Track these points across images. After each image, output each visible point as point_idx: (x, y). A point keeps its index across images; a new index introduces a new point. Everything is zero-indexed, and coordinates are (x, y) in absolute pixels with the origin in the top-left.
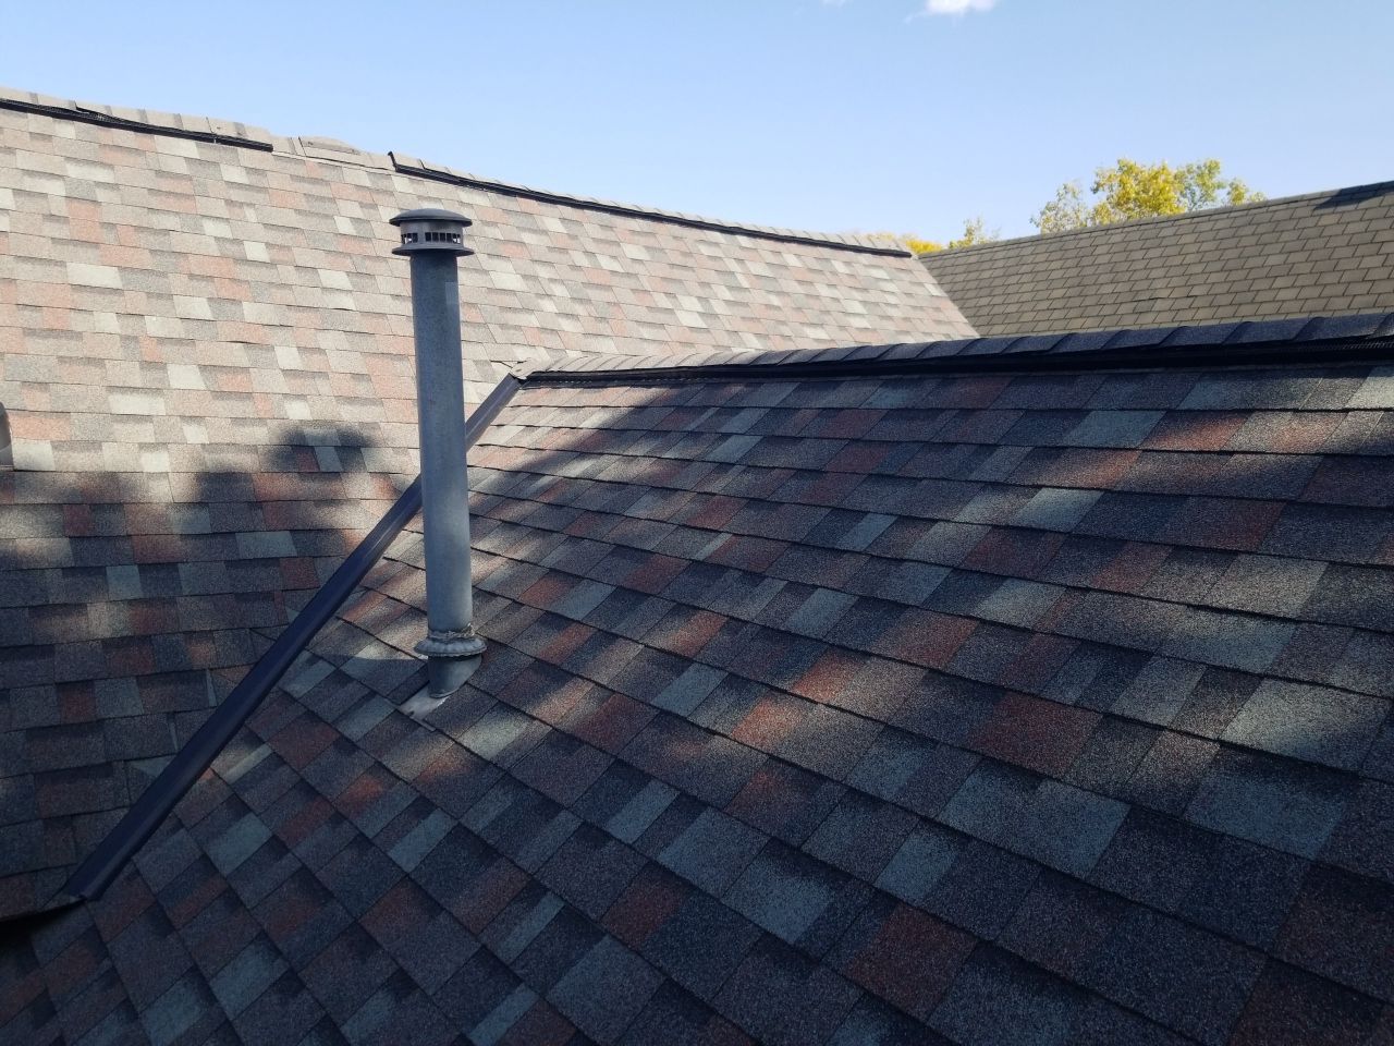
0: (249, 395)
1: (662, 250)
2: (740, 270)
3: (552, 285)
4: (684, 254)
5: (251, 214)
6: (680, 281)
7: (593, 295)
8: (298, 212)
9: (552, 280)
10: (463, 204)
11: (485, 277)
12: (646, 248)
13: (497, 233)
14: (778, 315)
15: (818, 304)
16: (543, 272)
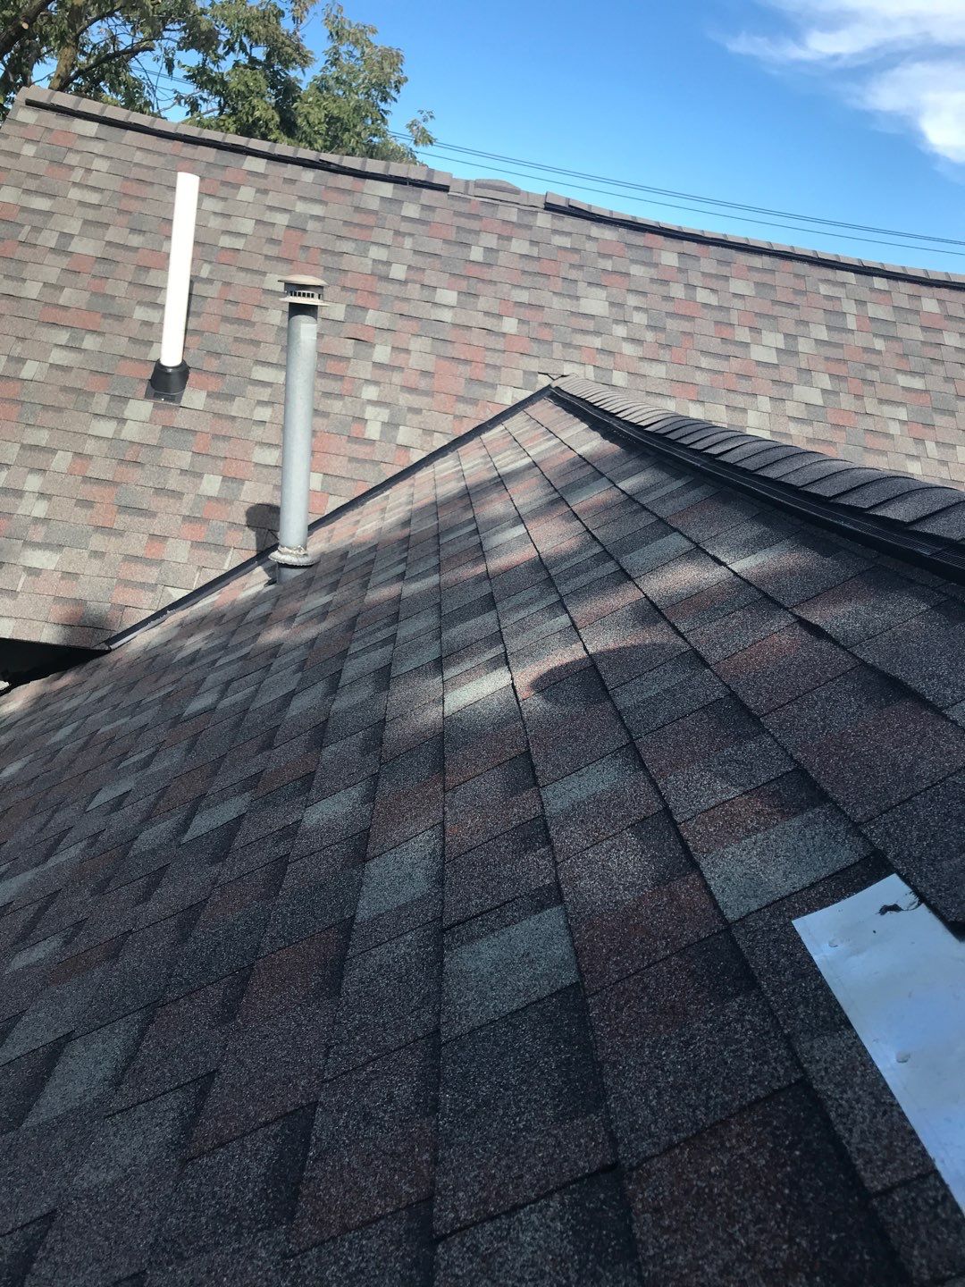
1: (773, 287)
2: (855, 312)
3: (635, 313)
4: (797, 292)
5: (408, 242)
6: (775, 318)
7: (671, 324)
8: (446, 241)
9: (637, 309)
10: (589, 237)
11: (575, 302)
12: (757, 284)
13: (608, 265)
14: (874, 359)
15: (934, 353)
16: (632, 300)
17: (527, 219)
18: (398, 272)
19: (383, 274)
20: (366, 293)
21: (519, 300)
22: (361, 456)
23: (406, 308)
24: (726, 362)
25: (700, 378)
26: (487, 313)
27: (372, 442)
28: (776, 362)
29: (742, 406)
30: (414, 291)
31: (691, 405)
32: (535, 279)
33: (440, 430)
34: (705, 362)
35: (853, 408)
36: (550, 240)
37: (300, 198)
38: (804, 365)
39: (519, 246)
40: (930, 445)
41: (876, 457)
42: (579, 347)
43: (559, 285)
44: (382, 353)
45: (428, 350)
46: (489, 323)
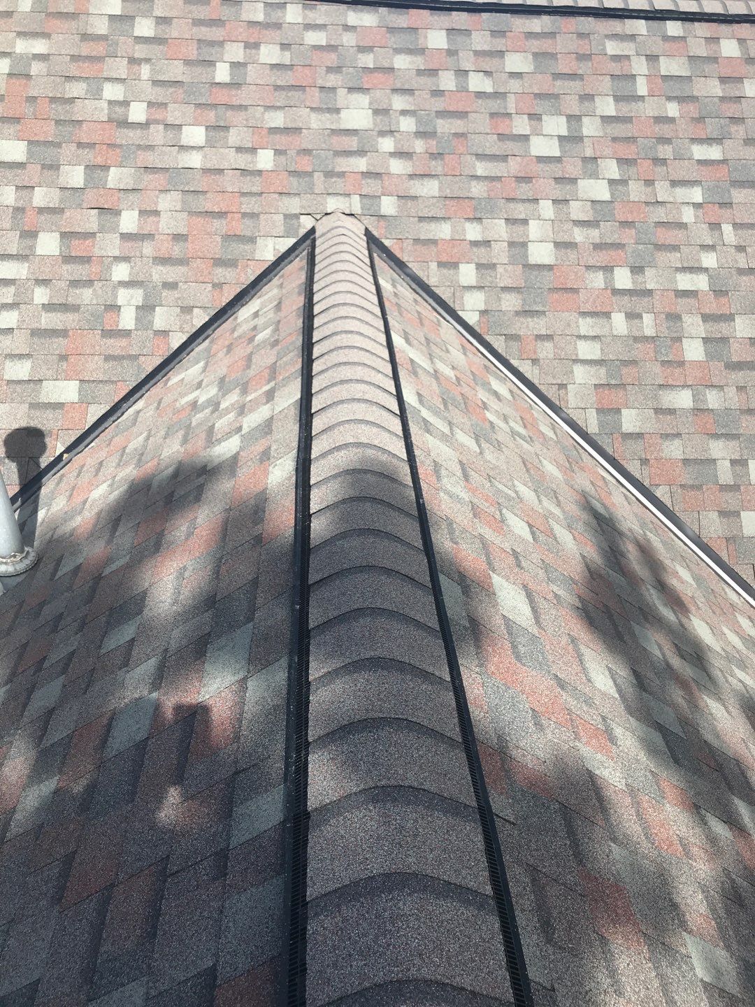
1: (553, 56)
2: (647, 73)
3: (402, 118)
4: (583, 57)
5: (145, 71)
6: (556, 96)
7: (444, 127)
8: (188, 62)
9: (404, 113)
10: (347, 28)
11: (335, 115)
12: (535, 55)
13: (368, 60)
14: (666, 130)
15: (731, 110)
16: (399, 103)
17: (276, 15)
18: (138, 113)
19: (121, 118)
20: (105, 147)
21: (273, 125)
22: (118, 352)
23: (151, 159)
24: (504, 164)
25: (477, 189)
26: (239, 149)
27: (126, 333)
28: (558, 154)
29: (522, 216)
30: (157, 134)
31: (468, 225)
32: (290, 94)
33: (199, 305)
34: (481, 168)
35: (643, 198)
36: (303, 40)
37: (20, 34)
38: (589, 153)
39: (269, 53)
40: (727, 229)
41: (668, 254)
42: (342, 175)
43: (315, 97)
44: (129, 221)
45: (178, 208)
46: (242, 161)
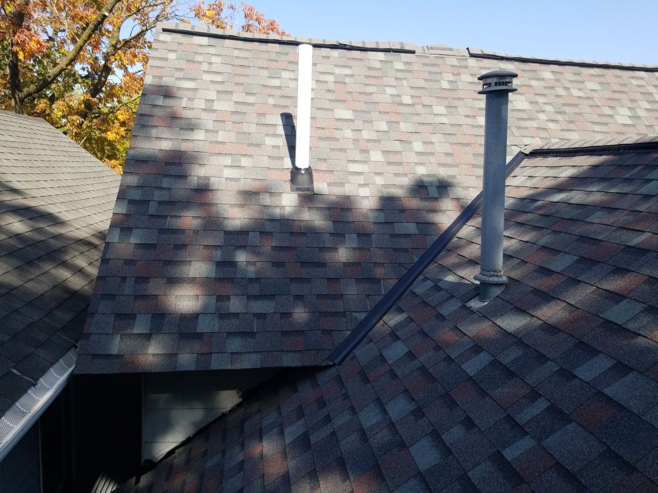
0: (401, 164)
1: (608, 84)
3: (546, 106)
5: (405, 83)
6: (618, 100)
7: (568, 110)
8: (426, 80)
9: (545, 103)
12: (599, 83)
16: (541, 99)
18: (407, 100)
19: (399, 102)
20: (394, 114)
26: (466, 116)
30: (420, 109)
39: (466, 78)
44: (418, 146)
45: (443, 141)
46: (470, 121)
